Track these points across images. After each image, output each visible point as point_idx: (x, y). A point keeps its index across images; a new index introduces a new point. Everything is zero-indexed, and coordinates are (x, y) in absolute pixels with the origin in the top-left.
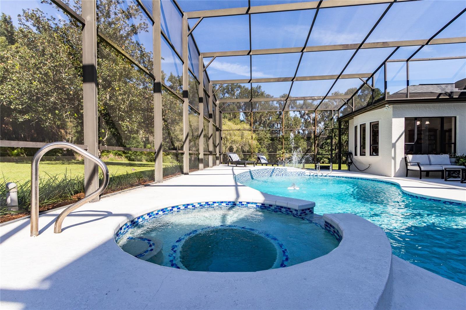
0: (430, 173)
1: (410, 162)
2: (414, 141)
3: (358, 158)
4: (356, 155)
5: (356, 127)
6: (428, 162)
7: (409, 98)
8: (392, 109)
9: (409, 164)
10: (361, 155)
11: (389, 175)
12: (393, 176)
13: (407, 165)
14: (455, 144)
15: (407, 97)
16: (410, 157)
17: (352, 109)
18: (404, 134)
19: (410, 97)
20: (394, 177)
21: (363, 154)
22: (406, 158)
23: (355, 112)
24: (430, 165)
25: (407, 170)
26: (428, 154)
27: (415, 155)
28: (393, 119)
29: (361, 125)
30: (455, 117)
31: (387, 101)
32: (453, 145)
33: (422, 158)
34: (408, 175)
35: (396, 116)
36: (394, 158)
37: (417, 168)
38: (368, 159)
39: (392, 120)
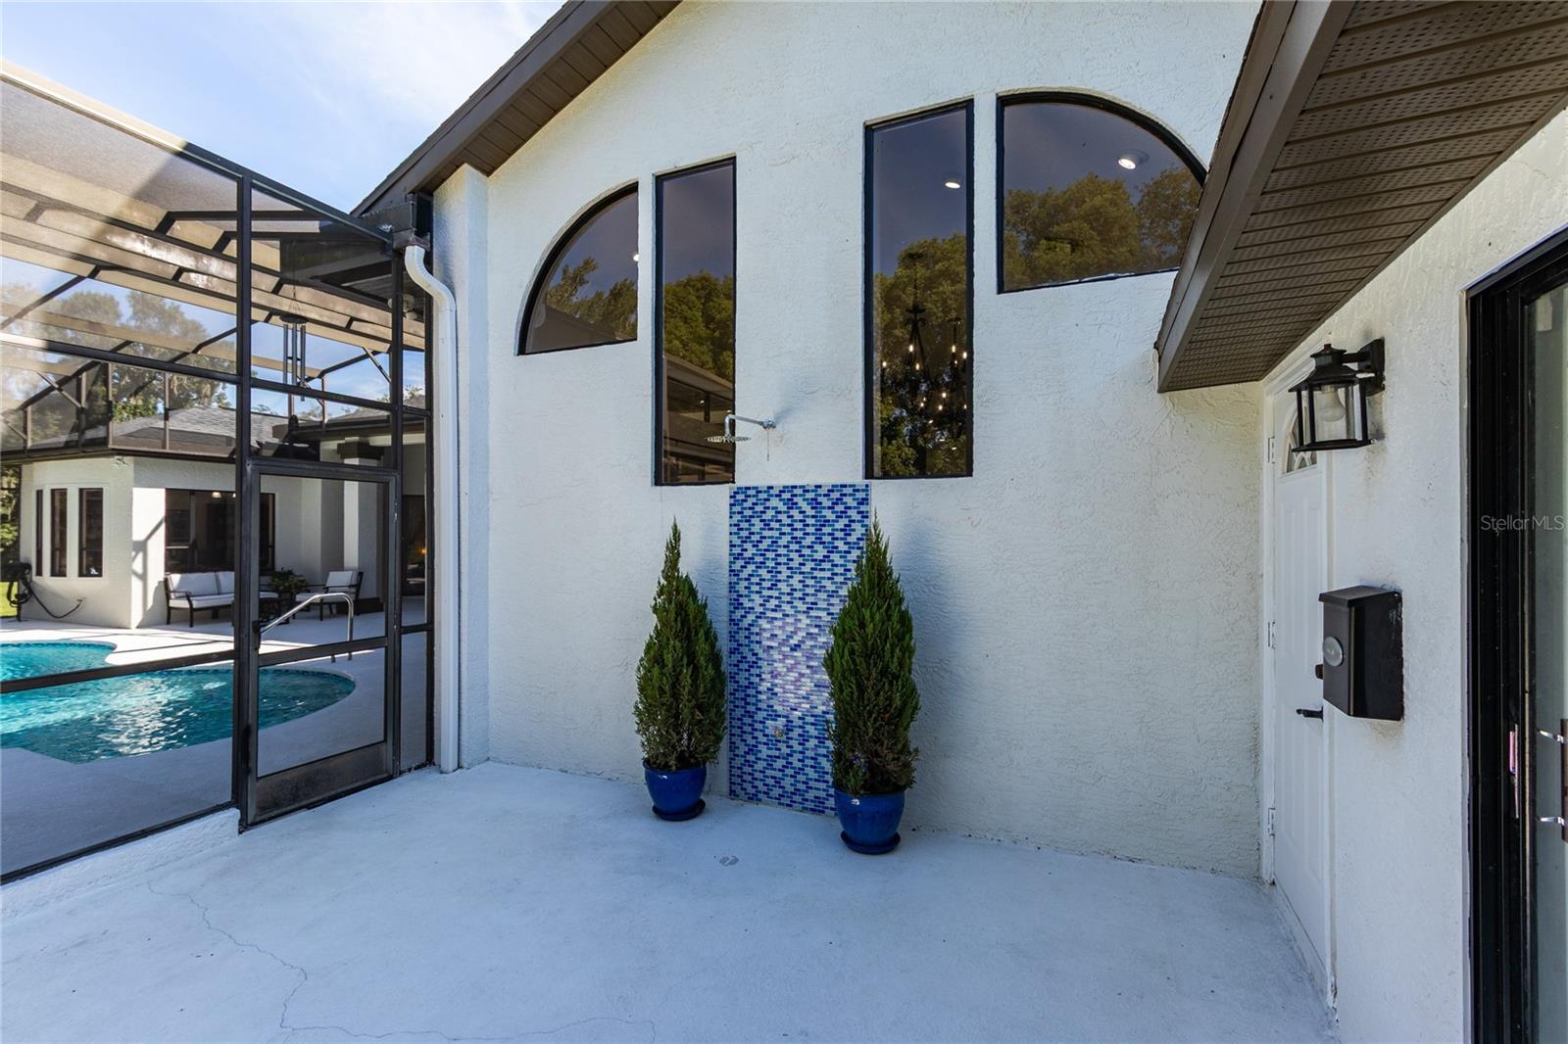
0: (221, 612)
1: (174, 592)
2: (188, 541)
3: (46, 581)
4: (39, 573)
5: (39, 493)
6: (214, 589)
7: (168, 451)
8: (132, 466)
9: (172, 595)
10: (54, 574)
11: (126, 624)
12: (136, 625)
13: (168, 598)
14: (273, 547)
15: (164, 447)
16: (175, 579)
17: (25, 441)
18: (163, 527)
19: (170, 448)
20: (138, 627)
21: (59, 571)
22: (166, 581)
23: (32, 451)
24: (219, 594)
25: (170, 609)
26: (215, 571)
27: (185, 575)
28: (136, 491)
29: (53, 491)
30: (274, 495)
31: (113, 449)
32: (270, 549)
33: (201, 580)
34: (171, 620)
35: (140, 482)
36: (143, 577)
37: (184, 604)
38: (72, 585)
39: (131, 493)
